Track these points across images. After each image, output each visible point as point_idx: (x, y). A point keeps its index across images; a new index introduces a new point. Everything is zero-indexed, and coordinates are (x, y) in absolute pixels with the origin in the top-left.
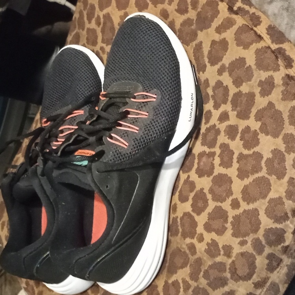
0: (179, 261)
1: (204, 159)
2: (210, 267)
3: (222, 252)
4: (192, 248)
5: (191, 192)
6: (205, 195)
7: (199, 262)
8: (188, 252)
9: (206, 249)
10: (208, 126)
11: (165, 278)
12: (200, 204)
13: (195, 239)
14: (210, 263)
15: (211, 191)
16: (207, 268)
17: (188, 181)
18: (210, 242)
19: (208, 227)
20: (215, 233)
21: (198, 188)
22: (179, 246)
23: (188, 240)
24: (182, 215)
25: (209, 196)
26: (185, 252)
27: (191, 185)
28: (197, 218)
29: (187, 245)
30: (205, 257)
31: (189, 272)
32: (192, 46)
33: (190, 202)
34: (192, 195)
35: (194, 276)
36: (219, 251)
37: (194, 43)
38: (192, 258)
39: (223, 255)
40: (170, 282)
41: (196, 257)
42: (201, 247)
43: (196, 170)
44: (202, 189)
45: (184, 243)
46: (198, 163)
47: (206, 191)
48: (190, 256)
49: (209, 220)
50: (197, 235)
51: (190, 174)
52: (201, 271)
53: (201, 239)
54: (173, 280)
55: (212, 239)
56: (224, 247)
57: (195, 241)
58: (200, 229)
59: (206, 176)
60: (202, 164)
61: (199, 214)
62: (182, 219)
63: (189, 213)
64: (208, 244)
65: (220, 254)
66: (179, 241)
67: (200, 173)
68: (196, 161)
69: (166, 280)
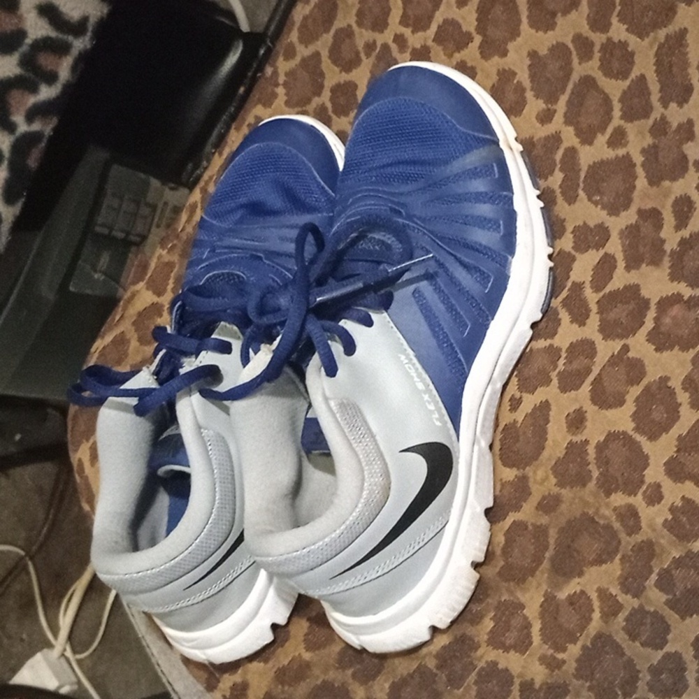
0: (588, 545)
1: (676, 310)
2: (678, 563)
4: (630, 517)
5: (633, 385)
6: (672, 393)
7: (647, 551)
8: (617, 525)
9: (666, 520)
10: (686, 233)
11: (544, 587)
12: (658, 414)
13: (640, 496)
14: (677, 552)
15: (688, 383)
16: (669, 566)
17: (622, 360)
18: (679, 503)
19: (675, 470)
20: (692, 484)
21: (652, 375)
22: (591, 512)
23: (619, 499)
24: (602, 438)
25: (683, 397)
26: (608, 527)
27: (635, 370)
28: (647, 446)
29: (615, 509)
30: (665, 539)
31: (619, 573)
32: (655, 39)
33: (630, 407)
34: (635, 391)
35: (632, 583)
37: (662, 34)
38: (628, 542)
40: (563, 595)
41: (639, 538)
42: (654, 517)
43: (649, 334)
44: (664, 380)
45: (607, 505)
46: (657, 320)
47: (676, 383)
48: (623, 536)
49: (678, 451)
50: (644, 487)
51: (630, 341)
52: (651, 572)
53: (655, 496)
54: (572, 592)
55: (684, 498)
57: (638, 501)
58: (654, 473)
59: (677, 348)
60: (667, 321)
61: (653, 437)
62: (600, 448)
63: (624, 433)
64: (672, 509)
66: (591, 500)
67: (661, 340)
68: (651, 314)
69: (549, 590)
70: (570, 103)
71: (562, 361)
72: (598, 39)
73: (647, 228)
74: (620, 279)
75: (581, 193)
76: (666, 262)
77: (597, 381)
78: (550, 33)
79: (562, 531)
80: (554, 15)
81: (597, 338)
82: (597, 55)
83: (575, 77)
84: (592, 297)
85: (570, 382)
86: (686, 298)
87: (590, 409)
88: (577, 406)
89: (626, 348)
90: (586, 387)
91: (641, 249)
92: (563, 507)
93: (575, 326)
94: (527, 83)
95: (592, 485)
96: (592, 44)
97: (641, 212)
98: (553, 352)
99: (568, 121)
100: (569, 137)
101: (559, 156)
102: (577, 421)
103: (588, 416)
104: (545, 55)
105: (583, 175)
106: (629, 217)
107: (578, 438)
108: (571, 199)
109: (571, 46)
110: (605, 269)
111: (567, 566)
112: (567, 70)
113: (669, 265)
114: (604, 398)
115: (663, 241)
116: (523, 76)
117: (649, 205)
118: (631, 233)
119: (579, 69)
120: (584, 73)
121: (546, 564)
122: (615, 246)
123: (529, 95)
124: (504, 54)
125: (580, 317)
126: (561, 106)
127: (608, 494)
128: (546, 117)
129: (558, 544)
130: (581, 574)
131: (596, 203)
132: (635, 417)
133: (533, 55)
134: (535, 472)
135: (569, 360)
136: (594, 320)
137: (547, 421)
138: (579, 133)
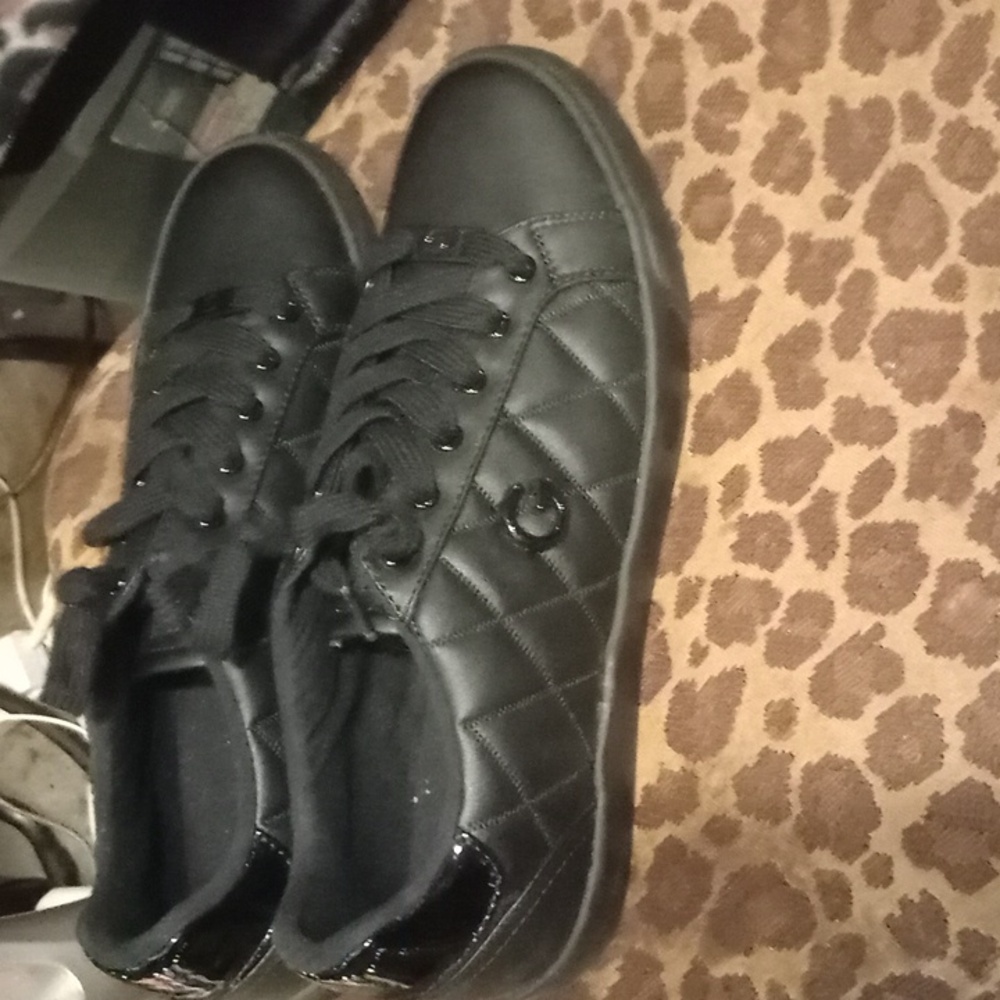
0: (768, 915)
1: (967, 592)
2: (895, 983)
3: (954, 951)
4: (838, 895)
5: (879, 692)
6: (939, 725)
8: (815, 900)
9: (891, 915)
11: (694, 951)
12: (909, 750)
13: (858, 864)
14: (898, 968)
15: (968, 718)
16: (881, 983)
17: (871, 646)
18: (915, 898)
19: (919, 846)
20: (942, 876)
22: (780, 865)
23: (825, 860)
25: (954, 737)
26: (802, 897)
27: (889, 671)
28: (881, 794)
29: (818, 873)
30: (882, 943)
31: (805, 968)
33: (866, 726)
34: (879, 704)
36: (945, 940)
38: (828, 931)
39: (958, 961)
40: (719, 971)
41: (846, 928)
42: (872, 906)
43: (921, 618)
44: (930, 700)
45: (807, 862)
46: (937, 598)
47: (948, 711)
48: (820, 916)
49: (928, 817)
50: (867, 855)
51: (889, 621)
52: (853, 983)
53: (880, 874)
54: (731, 973)
55: (924, 892)
56: (965, 935)
57: (853, 872)
58: (885, 840)
60: (952, 605)
61: (894, 783)
62: (811, 773)
63: (851, 762)
64: (905, 903)
65: (943, 954)
66: (784, 847)
67: (938, 636)
68: (929, 585)
69: (700, 958)
70: (877, 198)
71: (778, 614)
72: (944, 112)
73: (956, 440)
74: (893, 508)
75: (866, 350)
76: (969, 506)
77: (825, 669)
78: (871, 79)
79: (733, 877)
80: (883, 51)
81: (840, 599)
82: (935, 137)
83: (891, 160)
84: (846, 524)
85: (784, 652)
86: (986, 573)
87: (806, 708)
88: (786, 695)
89: (879, 631)
90: (806, 670)
91: (937, 471)
92: (741, 843)
93: (811, 565)
94: (818, 147)
95: (787, 826)
96: (930, 118)
97: (953, 412)
98: (768, 595)
99: (870, 226)
100: (867, 254)
101: (843, 276)
102: (781, 718)
103: (801, 716)
104: (855, 111)
105: (876, 321)
106: (933, 414)
107: (780, 746)
108: (846, 352)
109: (896, 107)
110: (876, 480)
111: (730, 934)
112: (881, 146)
113: (973, 510)
114: (831, 696)
115: (974, 472)
116: (815, 133)
117: (970, 406)
118: (930, 441)
119: (901, 151)
120: (906, 159)
121: (701, 919)
122: (898, 452)
123: (818, 165)
124: (794, 89)
125: (822, 552)
126: (862, 198)
127: (810, 848)
128: (836, 209)
129: (725, 894)
130: (748, 952)
131: (887, 374)
132: (872, 743)
133: (837, 104)
134: (709, 774)
135: (791, 618)
136: (840, 566)
137: (738, 702)
138: (886, 253)
